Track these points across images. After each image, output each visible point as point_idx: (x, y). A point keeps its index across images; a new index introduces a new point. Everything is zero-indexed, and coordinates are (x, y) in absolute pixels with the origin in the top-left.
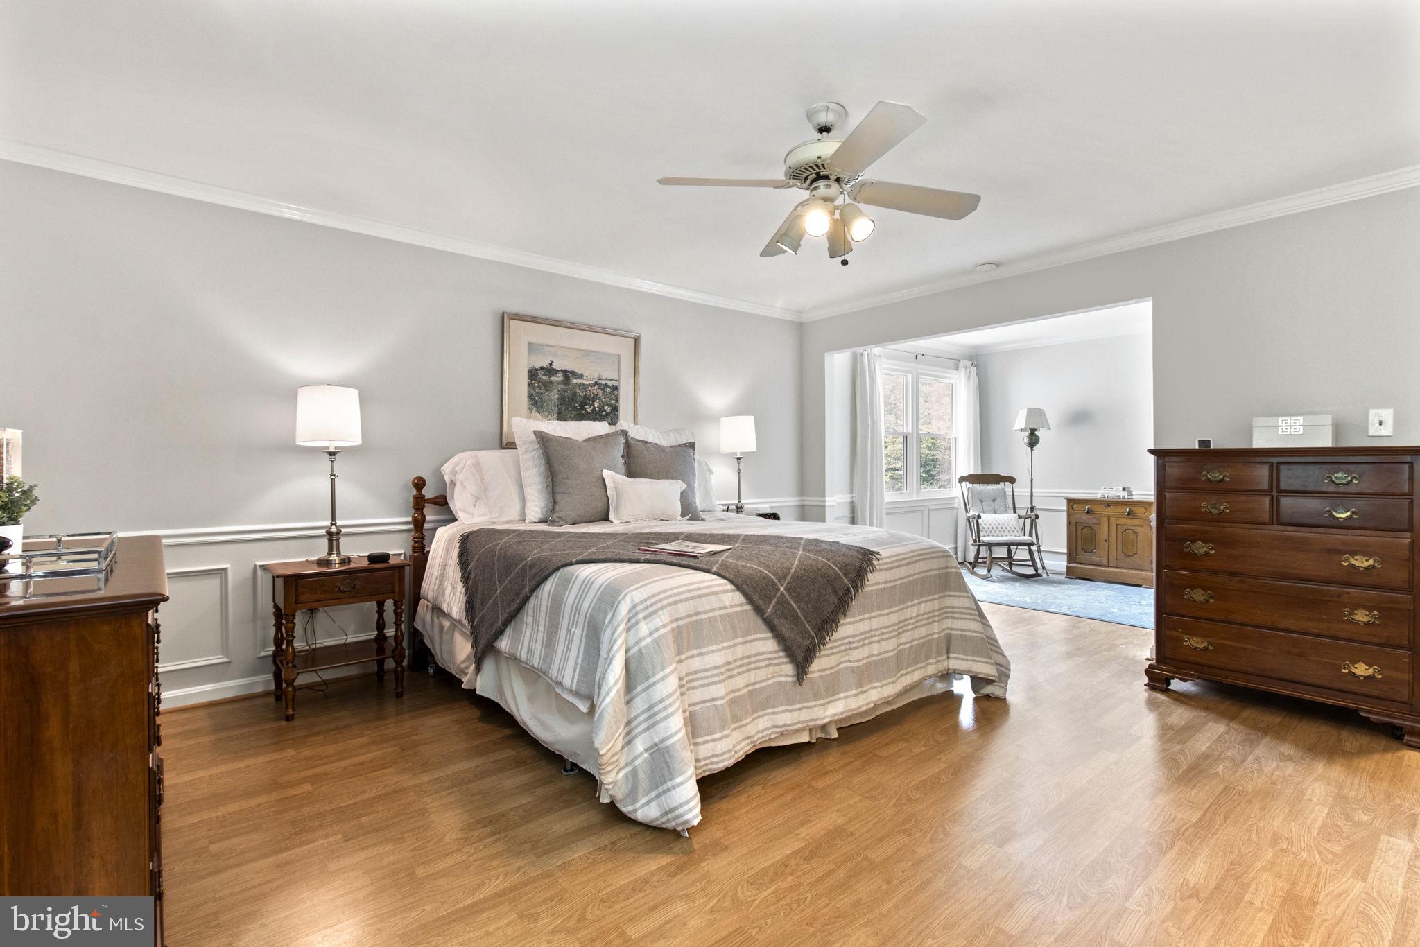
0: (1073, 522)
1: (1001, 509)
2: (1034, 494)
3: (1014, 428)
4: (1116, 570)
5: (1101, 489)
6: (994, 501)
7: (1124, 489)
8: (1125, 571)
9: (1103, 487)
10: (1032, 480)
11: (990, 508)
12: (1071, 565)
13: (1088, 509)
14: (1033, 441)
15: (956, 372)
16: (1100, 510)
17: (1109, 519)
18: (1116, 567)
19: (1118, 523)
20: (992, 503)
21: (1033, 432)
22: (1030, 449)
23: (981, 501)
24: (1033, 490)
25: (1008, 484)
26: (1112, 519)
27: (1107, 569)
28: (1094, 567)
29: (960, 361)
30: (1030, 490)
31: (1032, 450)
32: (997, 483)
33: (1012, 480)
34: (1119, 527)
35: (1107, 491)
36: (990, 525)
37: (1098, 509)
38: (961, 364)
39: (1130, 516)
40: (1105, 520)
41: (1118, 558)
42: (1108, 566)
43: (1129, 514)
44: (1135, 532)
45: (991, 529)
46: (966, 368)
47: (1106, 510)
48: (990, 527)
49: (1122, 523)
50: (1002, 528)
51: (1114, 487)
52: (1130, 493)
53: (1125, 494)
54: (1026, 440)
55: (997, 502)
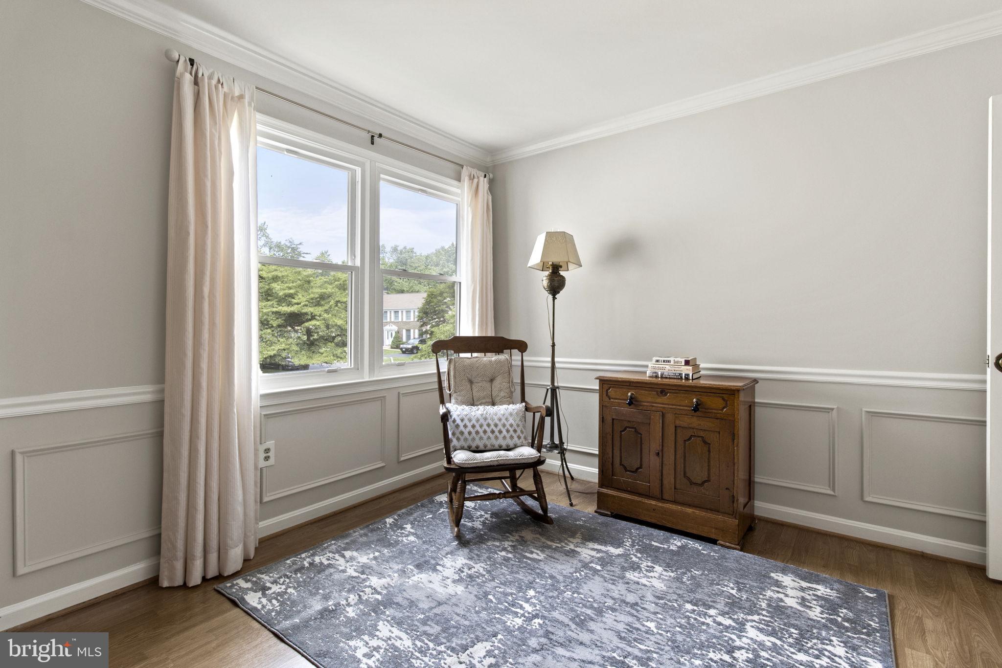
0: (609, 420)
1: (502, 394)
2: (557, 365)
3: (530, 264)
4: (674, 507)
5: (651, 360)
6: (492, 381)
7: (687, 363)
8: (689, 510)
9: (655, 359)
10: (553, 346)
11: (482, 394)
12: (604, 490)
13: (631, 398)
14: (556, 285)
15: (455, 183)
16: (650, 399)
17: (663, 416)
18: (675, 502)
19: (678, 423)
20: (488, 385)
21: (556, 269)
22: (551, 297)
23: (471, 382)
24: (556, 359)
25: (515, 352)
26: (669, 417)
27: (660, 504)
28: (640, 499)
29: (462, 166)
30: (550, 359)
31: (554, 298)
32: (499, 351)
33: (522, 346)
34: (679, 430)
35: (661, 365)
36: (473, 426)
37: (647, 398)
38: (465, 173)
39: (698, 413)
40: (657, 419)
41: (678, 486)
42: (662, 499)
43: (696, 409)
44: (705, 442)
45: (474, 434)
46: (471, 178)
47: (659, 400)
48: (473, 431)
49: (685, 425)
50: (493, 432)
51: (672, 359)
52: (696, 367)
53: (688, 370)
54: (545, 283)
55: (497, 383)
